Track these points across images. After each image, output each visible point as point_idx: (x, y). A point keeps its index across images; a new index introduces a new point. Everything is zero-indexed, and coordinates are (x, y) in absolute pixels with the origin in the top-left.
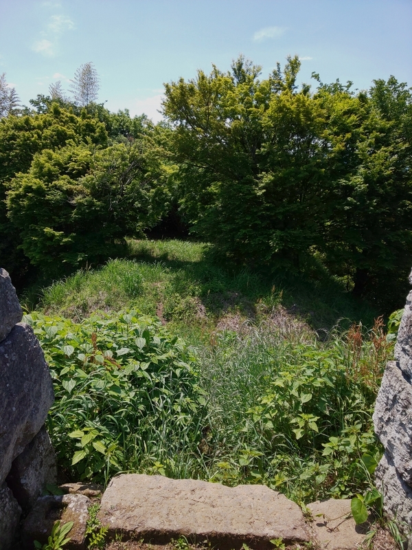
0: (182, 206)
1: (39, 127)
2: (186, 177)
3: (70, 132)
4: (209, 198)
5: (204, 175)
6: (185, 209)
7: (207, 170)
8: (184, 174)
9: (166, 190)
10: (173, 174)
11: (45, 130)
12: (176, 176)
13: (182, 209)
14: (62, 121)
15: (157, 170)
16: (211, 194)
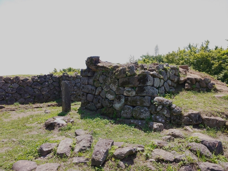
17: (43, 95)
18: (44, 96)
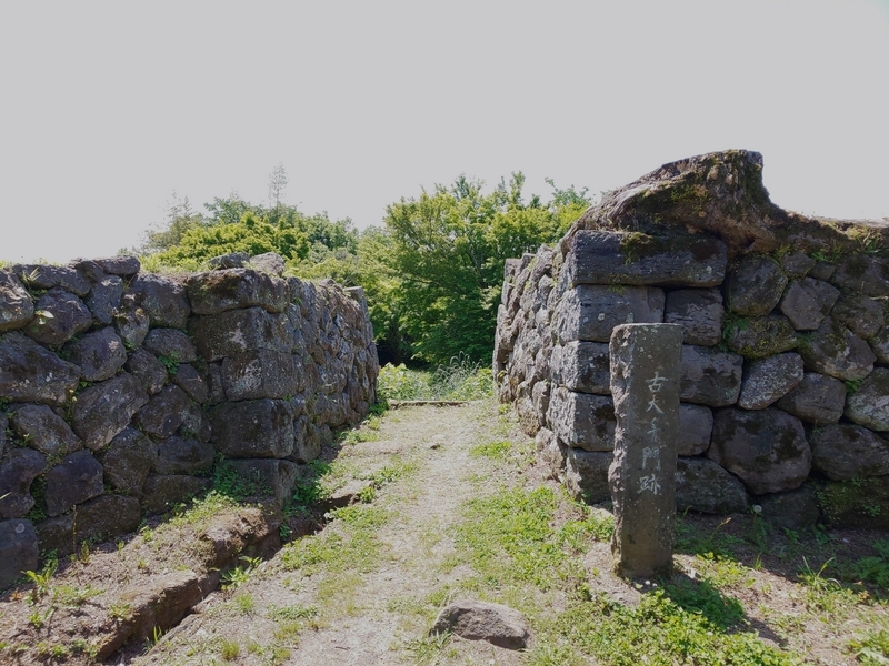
0: (404, 325)
1: (231, 241)
2: (408, 293)
3: (266, 244)
4: (434, 317)
5: (429, 291)
6: (407, 329)
7: (431, 285)
8: (406, 290)
9: (385, 308)
10: (393, 291)
11: (237, 243)
12: (397, 292)
13: (404, 329)
14: (256, 232)
15: (374, 287)
16: (436, 312)
17: (99, 454)
18: (113, 461)
